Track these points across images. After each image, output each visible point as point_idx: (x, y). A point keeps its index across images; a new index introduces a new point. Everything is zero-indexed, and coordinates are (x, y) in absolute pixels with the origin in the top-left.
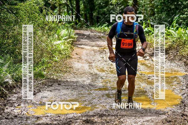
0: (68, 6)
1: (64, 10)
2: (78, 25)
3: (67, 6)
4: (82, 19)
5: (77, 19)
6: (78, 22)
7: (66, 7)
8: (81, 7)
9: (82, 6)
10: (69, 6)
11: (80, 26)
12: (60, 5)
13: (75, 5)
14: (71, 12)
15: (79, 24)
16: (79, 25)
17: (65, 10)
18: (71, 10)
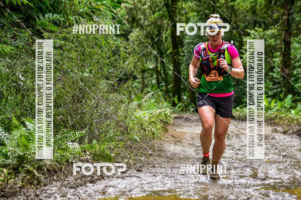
0: (158, 72)
1: (152, 81)
2: (177, 107)
3: (156, 74)
4: (185, 98)
5: (176, 96)
6: (177, 102)
7: (155, 76)
8: (183, 76)
9: (185, 73)
10: (161, 74)
11: (181, 108)
12: (143, 71)
13: (171, 72)
14: (164, 84)
15: (179, 105)
16: (179, 107)
17: (154, 82)
18: (164, 82)
